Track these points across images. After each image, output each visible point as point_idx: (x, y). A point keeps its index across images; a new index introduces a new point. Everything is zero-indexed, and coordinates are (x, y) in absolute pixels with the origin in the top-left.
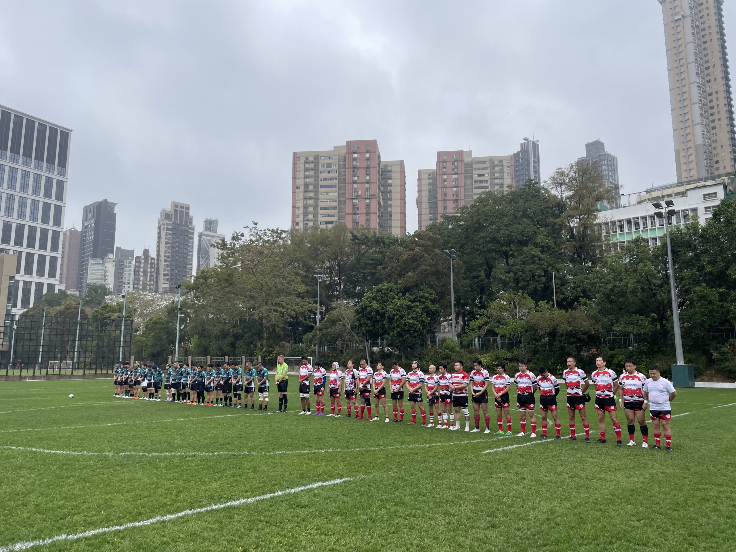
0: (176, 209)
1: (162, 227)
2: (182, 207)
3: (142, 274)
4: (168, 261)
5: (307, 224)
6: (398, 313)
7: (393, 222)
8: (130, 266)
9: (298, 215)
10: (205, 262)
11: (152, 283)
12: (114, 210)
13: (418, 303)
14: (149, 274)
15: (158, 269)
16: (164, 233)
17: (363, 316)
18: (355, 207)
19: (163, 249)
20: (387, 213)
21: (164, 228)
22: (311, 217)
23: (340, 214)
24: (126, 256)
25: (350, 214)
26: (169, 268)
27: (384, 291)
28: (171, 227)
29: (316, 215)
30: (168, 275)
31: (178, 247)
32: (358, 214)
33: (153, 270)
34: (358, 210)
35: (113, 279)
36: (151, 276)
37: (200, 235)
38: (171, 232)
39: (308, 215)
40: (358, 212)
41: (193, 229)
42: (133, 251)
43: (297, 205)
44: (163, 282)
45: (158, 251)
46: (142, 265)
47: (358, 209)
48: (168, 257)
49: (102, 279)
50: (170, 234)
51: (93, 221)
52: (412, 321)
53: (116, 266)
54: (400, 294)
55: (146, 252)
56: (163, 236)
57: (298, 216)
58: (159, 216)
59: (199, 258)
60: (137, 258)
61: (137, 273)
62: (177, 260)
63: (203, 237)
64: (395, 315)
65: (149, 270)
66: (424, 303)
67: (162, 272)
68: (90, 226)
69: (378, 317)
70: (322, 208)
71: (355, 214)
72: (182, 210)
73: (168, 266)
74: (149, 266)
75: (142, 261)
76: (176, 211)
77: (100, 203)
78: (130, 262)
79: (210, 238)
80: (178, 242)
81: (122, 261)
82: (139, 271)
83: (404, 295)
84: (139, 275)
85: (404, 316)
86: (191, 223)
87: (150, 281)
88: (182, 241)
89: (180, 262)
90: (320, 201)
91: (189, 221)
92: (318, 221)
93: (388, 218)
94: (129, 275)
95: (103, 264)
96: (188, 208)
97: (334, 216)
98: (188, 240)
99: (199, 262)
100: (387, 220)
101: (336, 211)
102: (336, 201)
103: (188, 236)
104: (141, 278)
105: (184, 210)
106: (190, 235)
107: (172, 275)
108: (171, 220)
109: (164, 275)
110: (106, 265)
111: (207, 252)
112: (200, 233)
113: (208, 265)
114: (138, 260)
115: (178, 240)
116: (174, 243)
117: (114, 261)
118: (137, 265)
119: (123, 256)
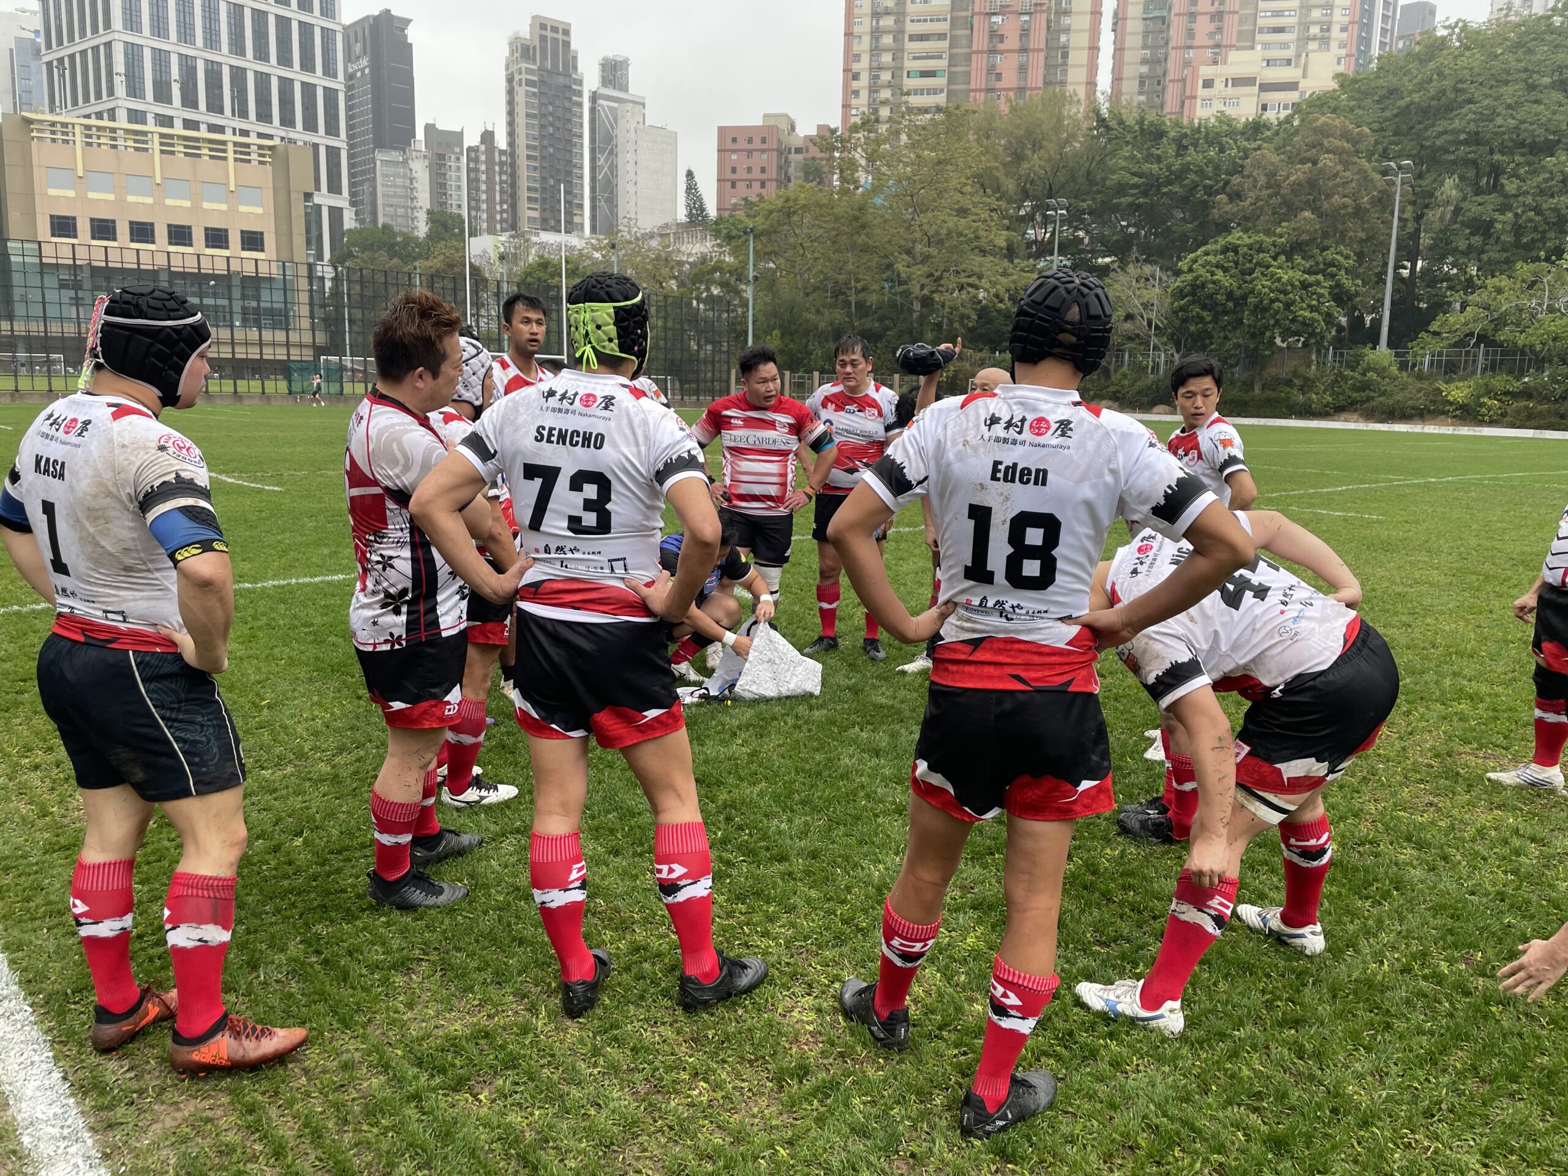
0: (543, 33)
1: (517, 77)
2: (555, 29)
3: (483, 187)
4: (534, 158)
5: (877, 77)
6: (1281, 296)
7: (1070, 71)
8: (458, 169)
9: (858, 56)
10: (606, 161)
11: (505, 207)
12: (406, 36)
13: (1320, 277)
14: (498, 188)
15: (513, 175)
16: (521, 92)
17: (1194, 302)
18: (996, 36)
19: (521, 130)
20: (1058, 48)
21: (520, 80)
22: (886, 58)
23: (955, 51)
24: (448, 145)
25: (982, 52)
26: (537, 175)
27: (1243, 250)
28: (535, 79)
29: (898, 53)
30: (535, 190)
31: (551, 124)
32: (1001, 52)
33: (504, 177)
34: (1002, 41)
35: (428, 195)
36: (502, 192)
37: (594, 97)
38: (536, 90)
39: (879, 55)
40: (1000, 47)
41: (580, 83)
42: (461, 133)
43: (857, 30)
44: (527, 206)
45: (511, 134)
46: (483, 167)
47: (1002, 38)
48: (534, 148)
49: (406, 197)
50: (534, 94)
51: (364, 62)
52: (1307, 314)
53: (430, 167)
54: (1283, 258)
55: (488, 137)
56: (520, 98)
57: (857, 58)
58: (506, 52)
59: (593, 151)
60: (470, 149)
61: (473, 184)
62: (551, 155)
63: (601, 102)
64: (1272, 301)
65: (497, 179)
66: (1333, 276)
67: (523, 183)
68: (359, 74)
69: (1231, 304)
70: (912, 38)
71: (993, 51)
72: (555, 35)
73: (535, 168)
74: (497, 168)
75: (483, 158)
76: (543, 39)
77: (376, 19)
78: (458, 159)
79: (615, 105)
80: (551, 114)
81: (441, 157)
82: (477, 180)
83: (1289, 259)
84: (478, 189)
85: (1293, 302)
86: (575, 68)
87: (501, 203)
88: (560, 113)
89: (558, 160)
90: (908, 19)
91: (571, 62)
92: (902, 68)
93: (1060, 61)
94: (459, 188)
95: (405, 162)
96: (567, 32)
97: (940, 57)
98: (570, 110)
99: (593, 160)
100: (1057, 66)
101: (944, 44)
102: (945, 20)
103: (570, 99)
104: (484, 197)
105: (560, 36)
106: (574, 98)
107: (544, 189)
108: (534, 60)
109: (529, 189)
110: (412, 164)
111: (609, 139)
112: (594, 93)
113: (613, 168)
114: (473, 155)
115: (551, 108)
116: (543, 116)
117: (425, 157)
118: (472, 165)
119: (440, 144)
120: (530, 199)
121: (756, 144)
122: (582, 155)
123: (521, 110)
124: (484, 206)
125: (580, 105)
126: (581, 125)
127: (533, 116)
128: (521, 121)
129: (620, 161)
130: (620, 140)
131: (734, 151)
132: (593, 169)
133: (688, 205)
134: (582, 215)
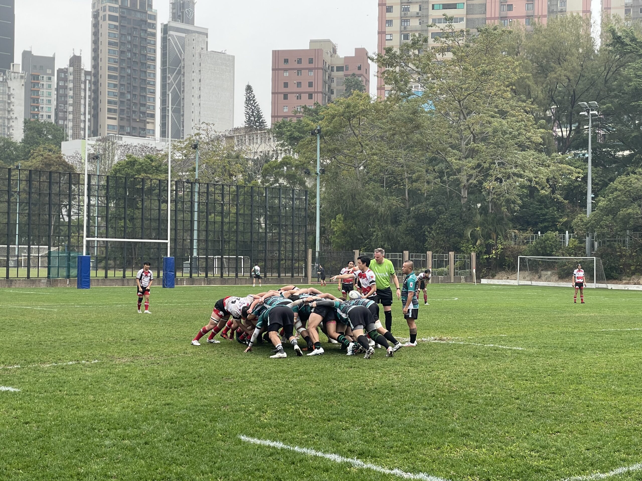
1: (101, 14)
3: (71, 101)
4: (114, 77)
8: (49, 87)
10: (175, 79)
11: (88, 117)
14: (83, 101)
16: (105, 25)
19: (104, 55)
21: (105, 16)
24: (41, 67)
26: (116, 91)
28: (117, 15)
30: (115, 103)
31: (129, 51)
35: (23, 108)
36: (86, 105)
37: (166, 29)
38: (117, 24)
41: (154, 17)
42: (53, 58)
44: (107, 116)
45: (96, 59)
46: (71, 85)
48: (115, 69)
49: (4, 110)
50: (116, 27)
53: (26, 85)
55: (75, 61)
56: (104, 30)
59: (164, 71)
60: (60, 71)
62: (129, 75)
63: (171, 33)
67: (105, 98)
73: (115, 86)
74: (83, 86)
75: (71, 78)
78: (50, 79)
79: (183, 35)
80: (129, 42)
81: (36, 77)
82: (66, 96)
84: (65, 103)
86: (150, 6)
88: (137, 42)
89: (135, 78)
91: (147, 1)
94: (49, 102)
95: (4, 82)
98: (146, 39)
99: (164, 78)
103: (146, 31)
106: (149, 30)
107: (122, 103)
108: (116, 1)
109: (109, 102)
110: (10, 83)
111: (178, 62)
112: (166, 26)
113: (181, 85)
114: (63, 75)
115: (129, 38)
116: (123, 44)
117: (22, 77)
118: (61, 84)
119: (35, 67)
120: (110, 110)
121: (305, 64)
122: (155, 75)
123: (104, 39)
124: (71, 117)
125: (154, 35)
126: (155, 51)
127: (115, 44)
128: (104, 48)
129: (187, 80)
130: (187, 63)
131: (286, 70)
132: (164, 86)
133: (248, 113)
134: (154, 123)
